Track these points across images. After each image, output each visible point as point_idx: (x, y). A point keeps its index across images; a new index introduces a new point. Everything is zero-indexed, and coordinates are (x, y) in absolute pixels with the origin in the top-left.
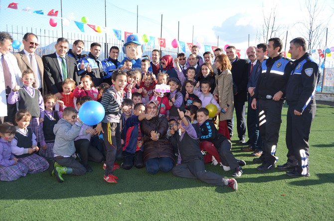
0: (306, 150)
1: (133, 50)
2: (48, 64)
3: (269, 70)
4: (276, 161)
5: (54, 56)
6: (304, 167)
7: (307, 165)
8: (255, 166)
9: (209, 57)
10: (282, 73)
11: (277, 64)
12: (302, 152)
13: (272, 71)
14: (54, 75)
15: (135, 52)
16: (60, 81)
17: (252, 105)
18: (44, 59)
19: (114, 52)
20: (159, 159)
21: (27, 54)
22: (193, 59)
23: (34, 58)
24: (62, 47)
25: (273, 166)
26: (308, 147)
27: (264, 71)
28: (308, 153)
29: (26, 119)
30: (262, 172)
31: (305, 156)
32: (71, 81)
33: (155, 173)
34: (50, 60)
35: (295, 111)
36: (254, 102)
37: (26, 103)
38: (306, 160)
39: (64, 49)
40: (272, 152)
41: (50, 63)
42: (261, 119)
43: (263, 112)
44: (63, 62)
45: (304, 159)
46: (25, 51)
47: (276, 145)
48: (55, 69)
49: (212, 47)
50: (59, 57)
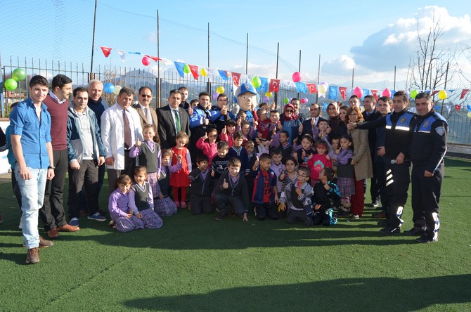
0: (437, 213)
1: (248, 101)
2: (163, 117)
3: (394, 126)
4: (400, 225)
5: (167, 108)
6: (436, 231)
8: (378, 229)
10: (407, 129)
11: (402, 119)
12: (435, 215)
13: (397, 128)
16: (174, 134)
18: (158, 111)
21: (143, 108)
23: (149, 111)
24: (174, 98)
25: (399, 229)
27: (388, 127)
31: (437, 219)
32: (185, 135)
34: (164, 113)
35: (426, 172)
37: (147, 157)
39: (177, 100)
40: (398, 213)
41: (165, 116)
42: (388, 178)
43: (390, 171)
44: (176, 114)
45: (437, 223)
46: (140, 105)
47: (403, 207)
48: (169, 122)
49: (340, 88)
50: (172, 109)
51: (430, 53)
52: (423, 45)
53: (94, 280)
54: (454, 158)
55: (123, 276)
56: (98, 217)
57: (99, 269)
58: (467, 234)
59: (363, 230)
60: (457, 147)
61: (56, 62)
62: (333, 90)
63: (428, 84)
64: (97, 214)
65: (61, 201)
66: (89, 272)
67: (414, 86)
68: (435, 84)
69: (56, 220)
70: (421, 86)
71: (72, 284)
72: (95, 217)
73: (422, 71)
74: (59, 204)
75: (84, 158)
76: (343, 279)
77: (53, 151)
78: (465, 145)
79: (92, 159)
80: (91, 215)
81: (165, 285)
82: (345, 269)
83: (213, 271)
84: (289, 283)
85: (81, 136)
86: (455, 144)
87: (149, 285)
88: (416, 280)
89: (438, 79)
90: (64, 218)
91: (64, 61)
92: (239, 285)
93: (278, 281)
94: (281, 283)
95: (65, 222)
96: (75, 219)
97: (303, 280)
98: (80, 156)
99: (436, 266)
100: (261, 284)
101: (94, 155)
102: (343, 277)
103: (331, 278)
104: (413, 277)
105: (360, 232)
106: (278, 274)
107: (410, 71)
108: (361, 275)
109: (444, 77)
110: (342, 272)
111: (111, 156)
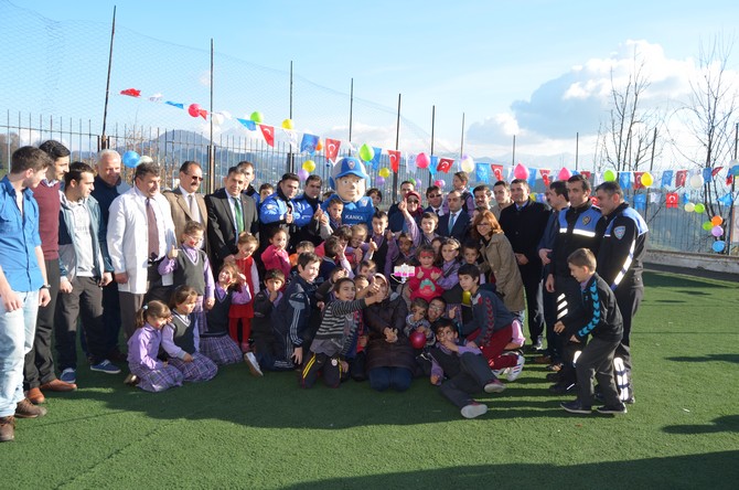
0: (624, 359)
1: (353, 187)
2: (215, 209)
3: (570, 228)
6: (623, 387)
7: (628, 385)
8: (547, 386)
9: (483, 197)
10: (592, 234)
12: (618, 363)
13: (576, 231)
14: (223, 226)
15: (355, 190)
16: (232, 236)
17: (547, 285)
18: (207, 199)
19: (313, 186)
20: (390, 369)
21: (186, 195)
22: (455, 200)
23: (194, 199)
24: (235, 181)
26: (628, 354)
27: (563, 230)
28: (629, 363)
29: (191, 299)
30: (555, 395)
31: (623, 368)
33: (382, 389)
34: (216, 202)
36: (550, 280)
37: (186, 272)
38: (625, 375)
39: (238, 185)
41: (218, 208)
42: (560, 307)
43: (563, 296)
44: (236, 204)
45: (621, 374)
46: (182, 190)
48: (225, 216)
49: (493, 167)
50: (229, 196)
51: (630, 114)
52: (619, 100)
53: (97, 470)
54: (666, 274)
55: (145, 462)
56: (107, 368)
57: (107, 452)
58: (680, 391)
59: (524, 386)
60: (669, 257)
61: (46, 117)
62: (482, 168)
63: (627, 161)
64: (106, 362)
65: (49, 342)
66: (89, 456)
67: (606, 162)
68: (637, 160)
69: (40, 374)
70: (616, 163)
71: (60, 477)
72: (104, 368)
73: (618, 140)
74: (45, 348)
75: (79, 274)
76: (490, 466)
77: (46, 261)
78: (682, 254)
79: (91, 275)
80: (96, 364)
81: (211, 477)
82: (494, 449)
83: (287, 453)
84: (407, 470)
85: (74, 239)
86: (667, 252)
87: (184, 476)
88: (601, 464)
89: (642, 153)
90: (52, 369)
91: (59, 116)
92: (328, 476)
93: (389, 468)
94: (395, 470)
95: (53, 376)
96: (70, 370)
97: (428, 465)
98: (73, 272)
99: (632, 443)
100: (364, 474)
101: (96, 270)
102: (490, 462)
103: (471, 463)
104: (597, 460)
105: (519, 389)
106: (390, 458)
107: (601, 141)
108: (518, 459)
109: (650, 150)
110: (489, 453)
111: (124, 271)
